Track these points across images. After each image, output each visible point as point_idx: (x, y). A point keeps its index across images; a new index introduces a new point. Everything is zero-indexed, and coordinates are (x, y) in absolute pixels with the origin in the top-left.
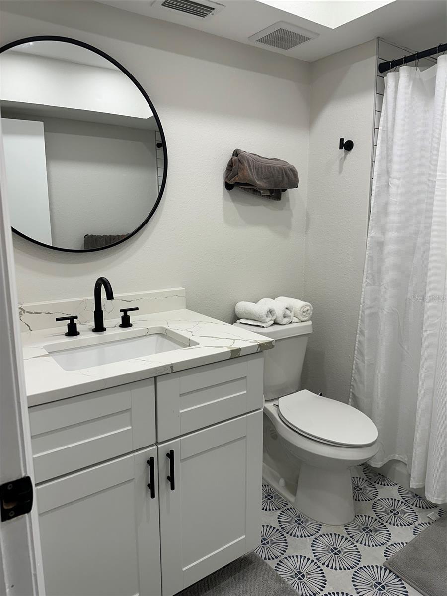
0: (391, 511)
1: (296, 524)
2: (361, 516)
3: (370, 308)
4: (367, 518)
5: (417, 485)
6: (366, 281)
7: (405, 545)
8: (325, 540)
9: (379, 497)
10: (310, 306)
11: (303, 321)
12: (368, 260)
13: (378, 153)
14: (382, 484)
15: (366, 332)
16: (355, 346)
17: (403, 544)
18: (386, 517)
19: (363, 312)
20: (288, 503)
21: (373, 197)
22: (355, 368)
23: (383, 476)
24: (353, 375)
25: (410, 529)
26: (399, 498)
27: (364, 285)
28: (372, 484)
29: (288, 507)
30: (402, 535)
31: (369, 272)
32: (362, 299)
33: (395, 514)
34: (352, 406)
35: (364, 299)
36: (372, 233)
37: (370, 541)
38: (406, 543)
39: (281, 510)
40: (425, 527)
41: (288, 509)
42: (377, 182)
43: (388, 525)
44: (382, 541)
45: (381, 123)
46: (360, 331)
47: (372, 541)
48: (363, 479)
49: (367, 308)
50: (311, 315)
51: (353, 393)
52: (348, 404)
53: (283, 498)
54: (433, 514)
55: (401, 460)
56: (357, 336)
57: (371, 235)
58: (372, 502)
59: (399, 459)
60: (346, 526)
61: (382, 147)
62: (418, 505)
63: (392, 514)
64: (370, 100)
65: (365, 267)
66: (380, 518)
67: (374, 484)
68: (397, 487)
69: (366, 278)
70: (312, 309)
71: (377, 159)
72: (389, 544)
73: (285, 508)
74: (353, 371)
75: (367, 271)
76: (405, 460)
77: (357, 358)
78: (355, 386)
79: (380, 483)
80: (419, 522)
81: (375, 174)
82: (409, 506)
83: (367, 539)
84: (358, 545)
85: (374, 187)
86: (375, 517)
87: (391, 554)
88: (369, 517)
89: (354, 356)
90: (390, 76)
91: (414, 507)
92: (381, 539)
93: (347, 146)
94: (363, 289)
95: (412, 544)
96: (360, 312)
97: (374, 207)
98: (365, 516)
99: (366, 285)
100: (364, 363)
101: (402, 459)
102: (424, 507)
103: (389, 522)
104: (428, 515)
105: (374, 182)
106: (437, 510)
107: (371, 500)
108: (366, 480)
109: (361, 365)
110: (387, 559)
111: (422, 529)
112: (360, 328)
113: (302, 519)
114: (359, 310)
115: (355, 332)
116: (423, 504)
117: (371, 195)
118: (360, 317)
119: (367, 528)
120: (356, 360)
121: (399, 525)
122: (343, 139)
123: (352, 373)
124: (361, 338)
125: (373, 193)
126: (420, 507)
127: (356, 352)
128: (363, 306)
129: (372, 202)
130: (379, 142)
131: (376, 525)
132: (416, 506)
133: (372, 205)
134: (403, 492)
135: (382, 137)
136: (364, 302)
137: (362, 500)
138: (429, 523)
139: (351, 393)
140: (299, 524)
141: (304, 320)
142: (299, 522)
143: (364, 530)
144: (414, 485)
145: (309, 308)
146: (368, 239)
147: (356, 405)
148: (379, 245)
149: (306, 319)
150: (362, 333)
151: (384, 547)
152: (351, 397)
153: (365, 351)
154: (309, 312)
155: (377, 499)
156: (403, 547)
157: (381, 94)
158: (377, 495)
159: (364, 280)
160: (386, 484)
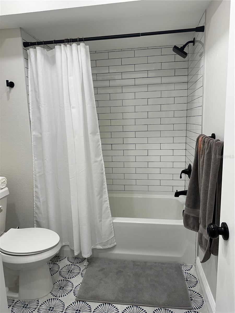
0: (68, 272)
1: (24, 309)
2: (56, 282)
3: (39, 172)
4: (59, 282)
5: (78, 253)
6: (34, 159)
7: (80, 284)
8: (44, 306)
9: (61, 268)
10: (5, 178)
11: (2, 189)
12: (34, 147)
13: (30, 90)
14: (59, 261)
15: (39, 186)
16: (33, 195)
17: (79, 284)
18: (67, 276)
19: (35, 175)
20: (15, 299)
21: (31, 114)
22: (36, 206)
23: (58, 256)
24: (35, 211)
25: (80, 276)
26: (69, 263)
27: (34, 161)
28: (55, 263)
29: (15, 302)
30: (77, 281)
31: (35, 154)
32: (34, 169)
33: (71, 272)
34: (36, 227)
35: (35, 169)
36: (34, 133)
37: (65, 293)
38: (81, 283)
39: (12, 306)
40: (85, 271)
41: (16, 303)
42: (32, 106)
43: (69, 280)
44: (70, 289)
45: (29, 74)
46: (35, 186)
47: (66, 292)
48: (50, 263)
49: (37, 173)
50: (6, 183)
51: (36, 221)
52: (34, 227)
53: (10, 298)
54: (86, 263)
55: (66, 245)
56: (34, 189)
57: (33, 134)
58: (59, 272)
59: (65, 244)
60: (51, 292)
61: (31, 87)
62: (78, 262)
63: (69, 273)
64: (21, 61)
65: (33, 151)
66: (65, 278)
67: (56, 263)
68: (66, 259)
69: (34, 157)
70: (6, 180)
71: (30, 93)
72: (74, 288)
73: (14, 303)
74: (34, 208)
75: (34, 153)
76: (68, 243)
77: (35, 201)
78: (36, 216)
79: (58, 261)
80: (82, 270)
81: (30, 101)
82: (75, 265)
83: (63, 292)
84: (60, 298)
85: (30, 108)
86: (63, 279)
87: (76, 293)
88: (60, 281)
89: (34, 200)
90: (31, 51)
91: (77, 264)
92: (69, 288)
93: (11, 85)
94: (34, 163)
95: (84, 282)
96: (34, 176)
97: (32, 118)
98: (58, 281)
99: (35, 161)
100: (40, 202)
101: (66, 243)
102: (81, 261)
103: (70, 277)
104: (84, 265)
105: (30, 106)
106: (86, 260)
107: (58, 271)
108: (51, 263)
109: (38, 204)
110: (76, 296)
111: (84, 272)
112: (35, 184)
113: (27, 303)
114: (33, 175)
115: (32, 187)
116: (80, 260)
117: (29, 112)
118: (34, 179)
119: (61, 287)
120: (35, 202)
121: (74, 276)
122: (8, 81)
123: (34, 210)
124: (37, 190)
125: (30, 111)
126: (79, 263)
127: (34, 198)
128: (35, 172)
129: (31, 116)
130: (29, 84)
131: (65, 283)
132: (78, 263)
133: (31, 118)
134: (70, 259)
135: (31, 82)
136: (35, 170)
137: (54, 274)
138: (86, 268)
139: (35, 221)
140: (26, 307)
141: (3, 187)
142: (25, 306)
143: (60, 289)
144: (76, 254)
145: (4, 180)
146: (32, 136)
147: (39, 226)
148: (40, 139)
149: (4, 187)
150: (37, 187)
151: (72, 291)
152: (35, 223)
153: (40, 196)
154: (5, 182)
155: (60, 270)
156: (80, 286)
157: (27, 58)
158: (59, 268)
159: (33, 158)
160: (61, 260)
